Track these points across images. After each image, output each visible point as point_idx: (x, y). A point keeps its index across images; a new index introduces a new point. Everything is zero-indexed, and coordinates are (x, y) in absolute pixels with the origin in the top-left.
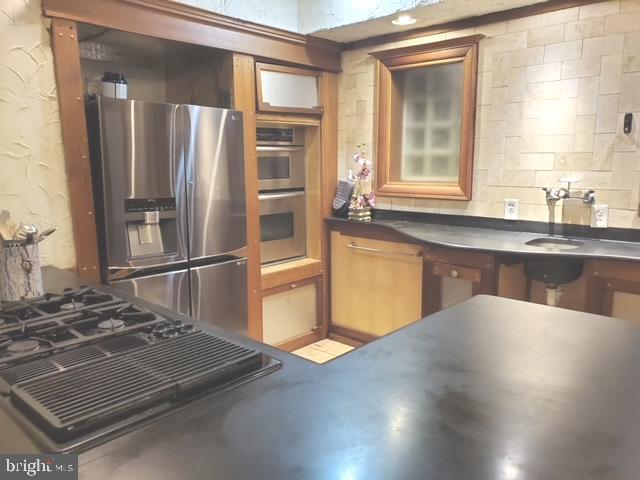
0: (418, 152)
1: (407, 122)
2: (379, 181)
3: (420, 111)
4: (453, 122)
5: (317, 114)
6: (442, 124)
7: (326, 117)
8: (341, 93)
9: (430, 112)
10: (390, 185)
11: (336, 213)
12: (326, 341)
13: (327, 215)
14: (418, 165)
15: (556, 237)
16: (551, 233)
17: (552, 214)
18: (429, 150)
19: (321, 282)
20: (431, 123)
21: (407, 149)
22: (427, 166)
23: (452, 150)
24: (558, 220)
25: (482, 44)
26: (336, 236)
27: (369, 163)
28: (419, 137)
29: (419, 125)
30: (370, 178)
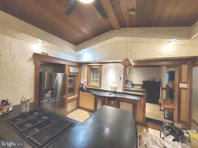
0: (93, 79)
1: (92, 75)
2: (88, 83)
3: (93, 73)
4: (98, 75)
5: (78, 73)
6: (97, 75)
7: (79, 74)
8: (82, 70)
9: (95, 74)
10: (89, 84)
11: (80, 88)
12: (78, 109)
13: (79, 88)
14: (93, 81)
15: (112, 93)
16: (112, 92)
17: (112, 90)
18: (95, 79)
19: (78, 99)
20: (95, 75)
21: (92, 79)
22: (95, 81)
23: (98, 79)
24: (113, 91)
25: (102, 66)
26: (80, 92)
27: (86, 81)
28: (93, 77)
29: (93, 75)
30: (86, 83)
